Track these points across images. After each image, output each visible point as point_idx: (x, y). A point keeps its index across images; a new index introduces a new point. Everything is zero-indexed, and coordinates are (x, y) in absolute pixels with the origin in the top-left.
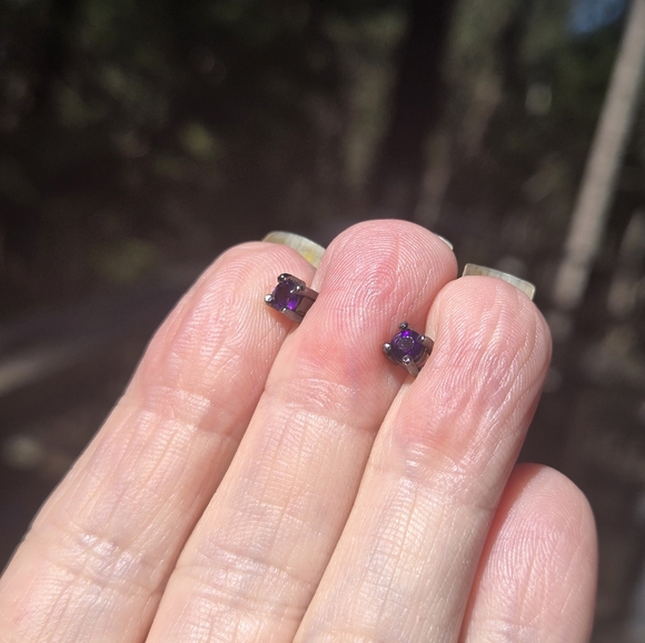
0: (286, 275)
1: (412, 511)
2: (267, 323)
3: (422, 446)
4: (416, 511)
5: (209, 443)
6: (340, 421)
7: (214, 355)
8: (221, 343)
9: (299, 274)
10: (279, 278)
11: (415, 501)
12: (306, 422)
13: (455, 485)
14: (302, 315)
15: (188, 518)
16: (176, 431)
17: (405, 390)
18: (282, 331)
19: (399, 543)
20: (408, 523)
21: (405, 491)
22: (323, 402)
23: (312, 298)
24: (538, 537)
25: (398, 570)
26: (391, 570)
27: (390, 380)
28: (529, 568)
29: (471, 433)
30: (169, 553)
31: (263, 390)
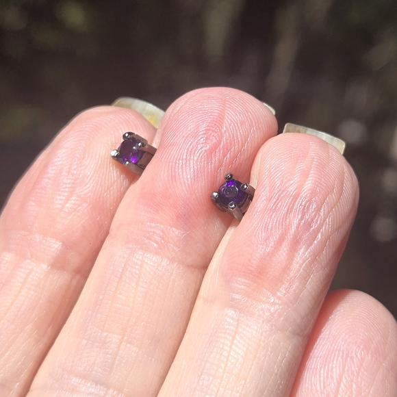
0: (129, 133)
1: (234, 338)
2: (114, 174)
3: (244, 280)
4: (238, 337)
5: (60, 280)
6: (172, 260)
7: (66, 203)
8: (72, 193)
9: (141, 133)
10: (124, 136)
11: (237, 328)
12: (143, 261)
13: (272, 315)
14: (142, 168)
15: (41, 346)
16: (31, 270)
17: (231, 232)
18: (126, 182)
19: (223, 365)
20: (231, 347)
21: (229, 320)
22: (157, 243)
23: (151, 153)
24: (347, 355)
25: (221, 390)
26: (216, 390)
27: (217, 225)
28: (339, 384)
29: (286, 269)
30: (24, 376)
31: (107, 233)
